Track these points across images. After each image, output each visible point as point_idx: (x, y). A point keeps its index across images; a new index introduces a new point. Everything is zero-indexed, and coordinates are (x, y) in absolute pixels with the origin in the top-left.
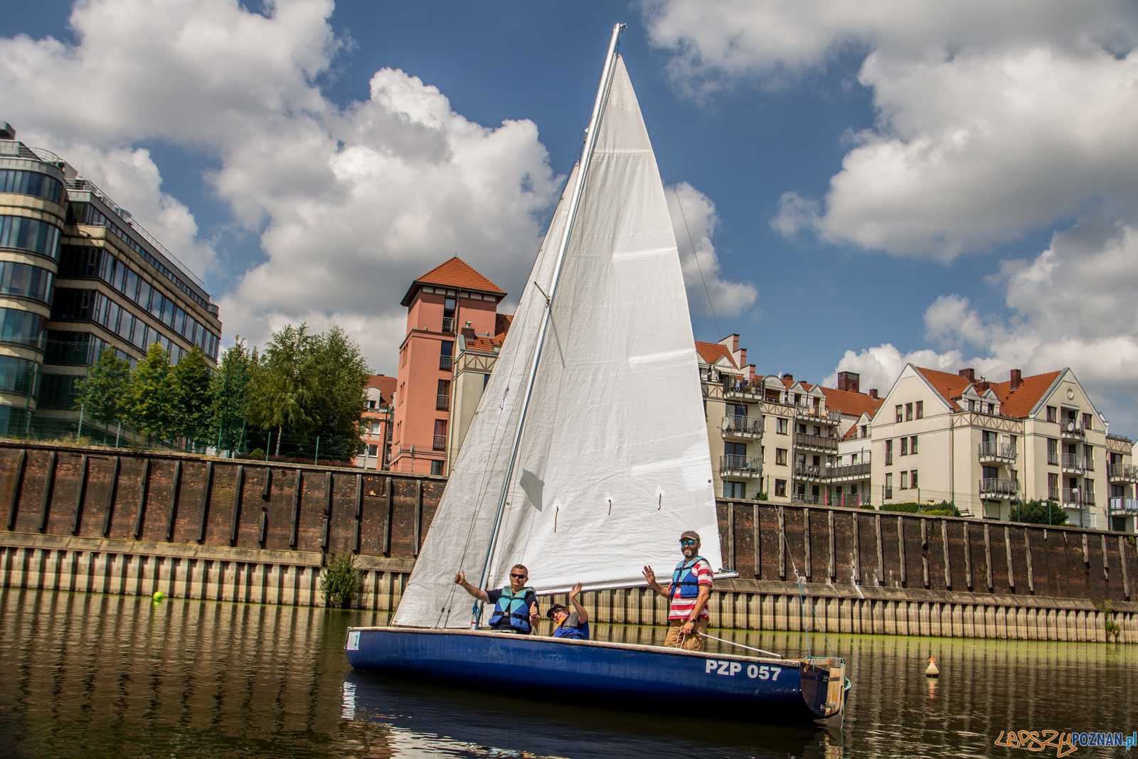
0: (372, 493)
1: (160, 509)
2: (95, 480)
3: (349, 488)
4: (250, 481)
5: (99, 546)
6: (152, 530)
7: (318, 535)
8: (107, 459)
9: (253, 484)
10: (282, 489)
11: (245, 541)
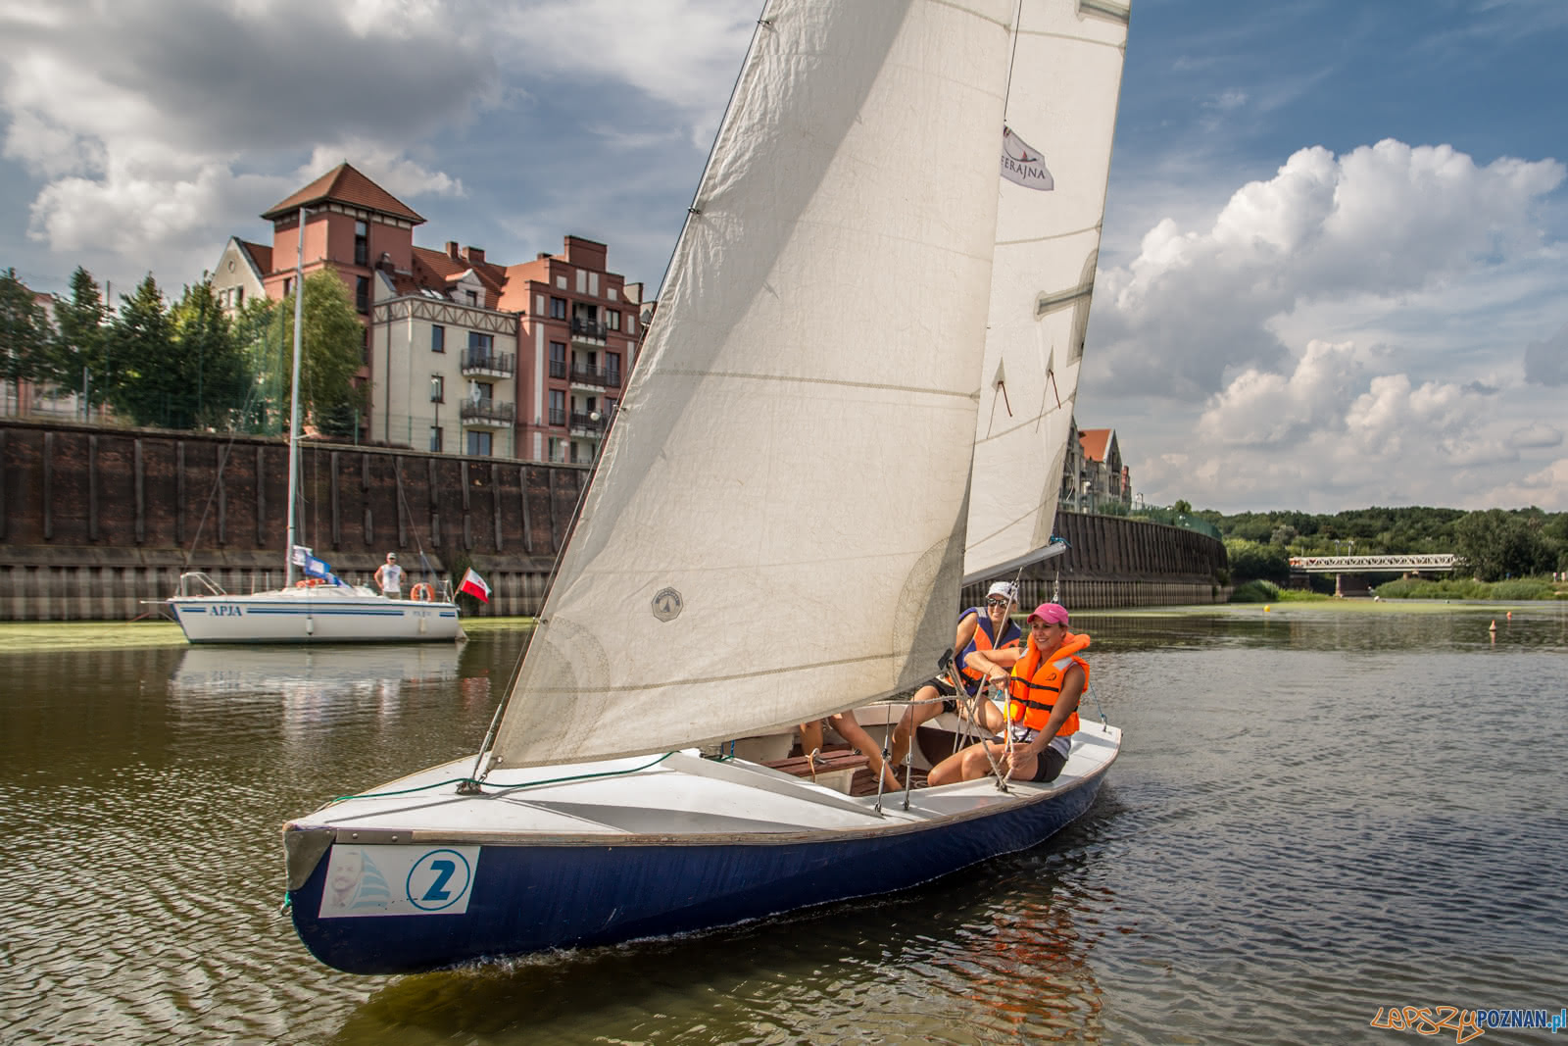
0: (478, 483)
1: (245, 508)
2: (155, 473)
3: (453, 477)
4: (346, 471)
5: (185, 560)
6: (239, 536)
7: (427, 533)
8: (166, 445)
9: (350, 474)
10: (382, 480)
11: (349, 545)
